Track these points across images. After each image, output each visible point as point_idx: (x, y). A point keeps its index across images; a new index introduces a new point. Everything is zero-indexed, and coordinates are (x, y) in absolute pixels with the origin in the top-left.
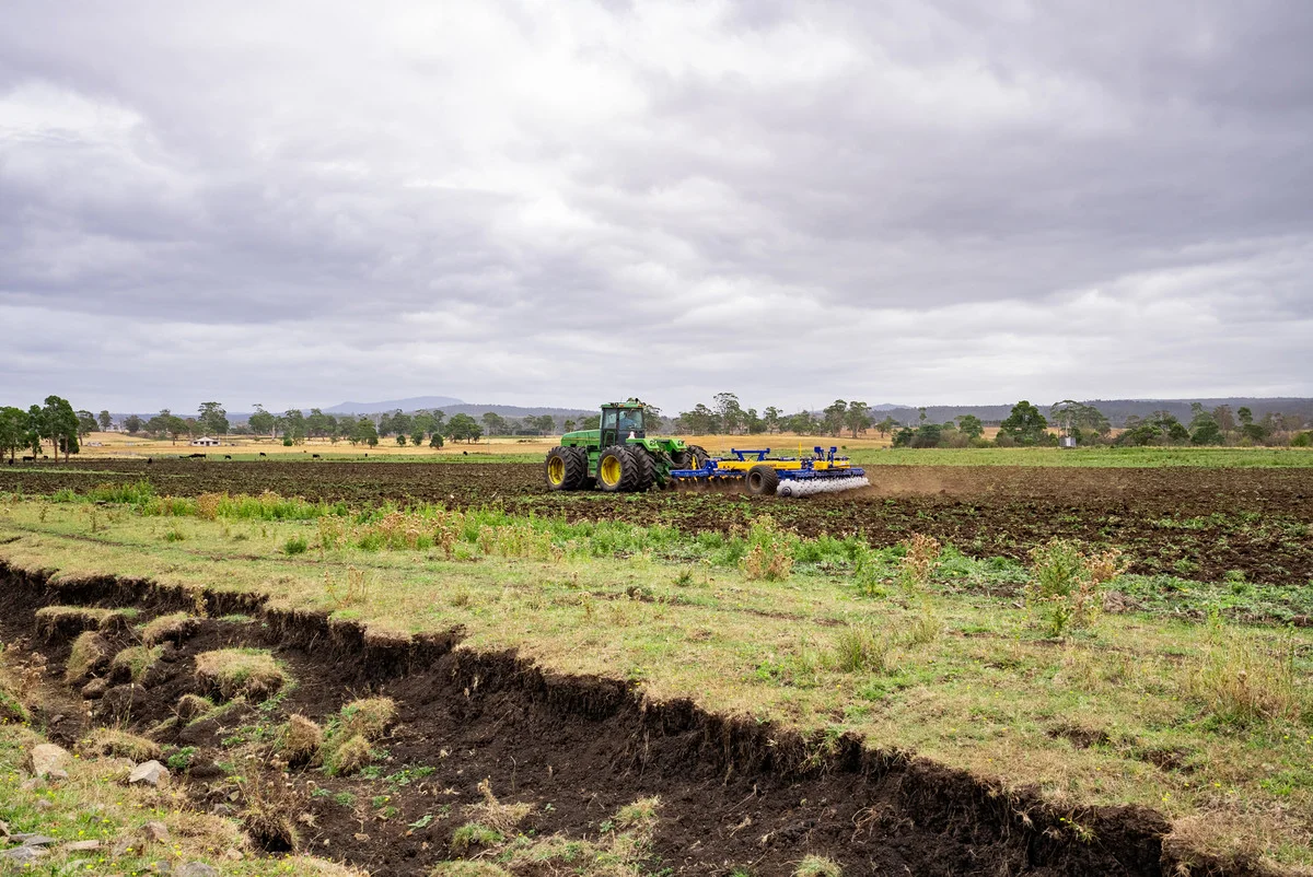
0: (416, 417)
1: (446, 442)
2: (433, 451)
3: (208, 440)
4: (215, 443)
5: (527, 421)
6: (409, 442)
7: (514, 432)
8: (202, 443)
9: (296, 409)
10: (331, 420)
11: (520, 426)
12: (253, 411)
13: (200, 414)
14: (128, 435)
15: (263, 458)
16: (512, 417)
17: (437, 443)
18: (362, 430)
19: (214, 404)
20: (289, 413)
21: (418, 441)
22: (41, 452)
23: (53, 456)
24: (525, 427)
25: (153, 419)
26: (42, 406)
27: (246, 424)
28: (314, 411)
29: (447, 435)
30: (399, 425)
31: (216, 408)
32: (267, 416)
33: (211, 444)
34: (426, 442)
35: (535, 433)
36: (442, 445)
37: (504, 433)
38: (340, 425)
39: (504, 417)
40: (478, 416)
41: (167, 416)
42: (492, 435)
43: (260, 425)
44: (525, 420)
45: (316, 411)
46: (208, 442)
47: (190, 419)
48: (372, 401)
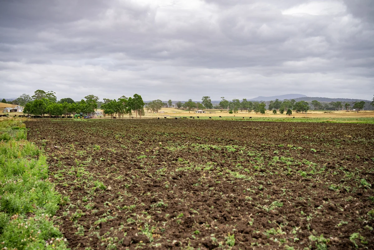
0: (284, 102)
1: (294, 112)
2: (288, 116)
3: (201, 111)
4: (204, 112)
5: (331, 104)
6: (278, 112)
7: (325, 108)
8: (199, 112)
9: (237, 99)
10: (251, 103)
11: (328, 106)
12: (221, 100)
13: (202, 101)
14: (177, 109)
15: (220, 118)
16: (325, 102)
17: (289, 113)
18: (260, 107)
19: (207, 97)
20: (234, 101)
21: (282, 112)
22: (132, 115)
23: (136, 116)
24: (330, 106)
25: (186, 103)
26: (133, 97)
27: (218, 105)
28: (244, 100)
29: (294, 109)
30: (276, 106)
31: (208, 99)
32: (227, 102)
33: (202, 112)
34: (285, 112)
35: (333, 109)
36: (291, 114)
37: (320, 109)
38: (254, 105)
39: (320, 102)
40: (309, 102)
41: (191, 101)
42: (315, 110)
43: (223, 105)
44: (330, 104)
45: (245, 100)
46: (201, 112)
47: (198, 103)
48: (268, 96)
